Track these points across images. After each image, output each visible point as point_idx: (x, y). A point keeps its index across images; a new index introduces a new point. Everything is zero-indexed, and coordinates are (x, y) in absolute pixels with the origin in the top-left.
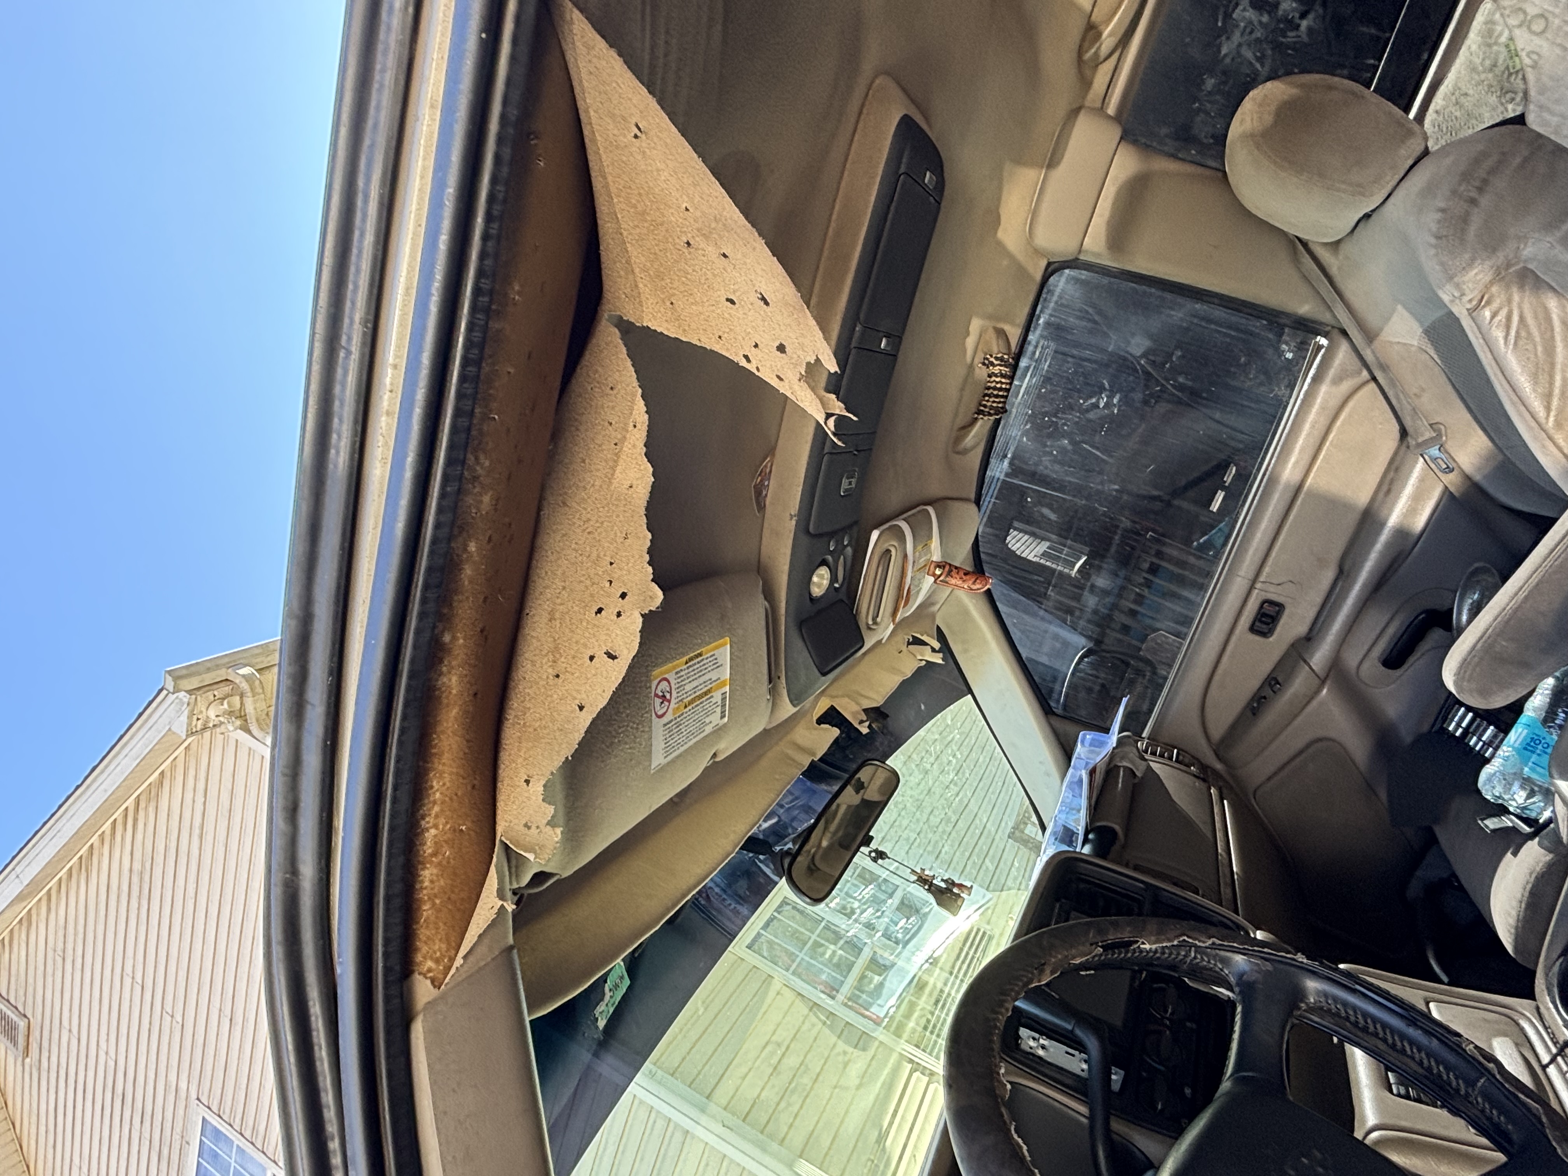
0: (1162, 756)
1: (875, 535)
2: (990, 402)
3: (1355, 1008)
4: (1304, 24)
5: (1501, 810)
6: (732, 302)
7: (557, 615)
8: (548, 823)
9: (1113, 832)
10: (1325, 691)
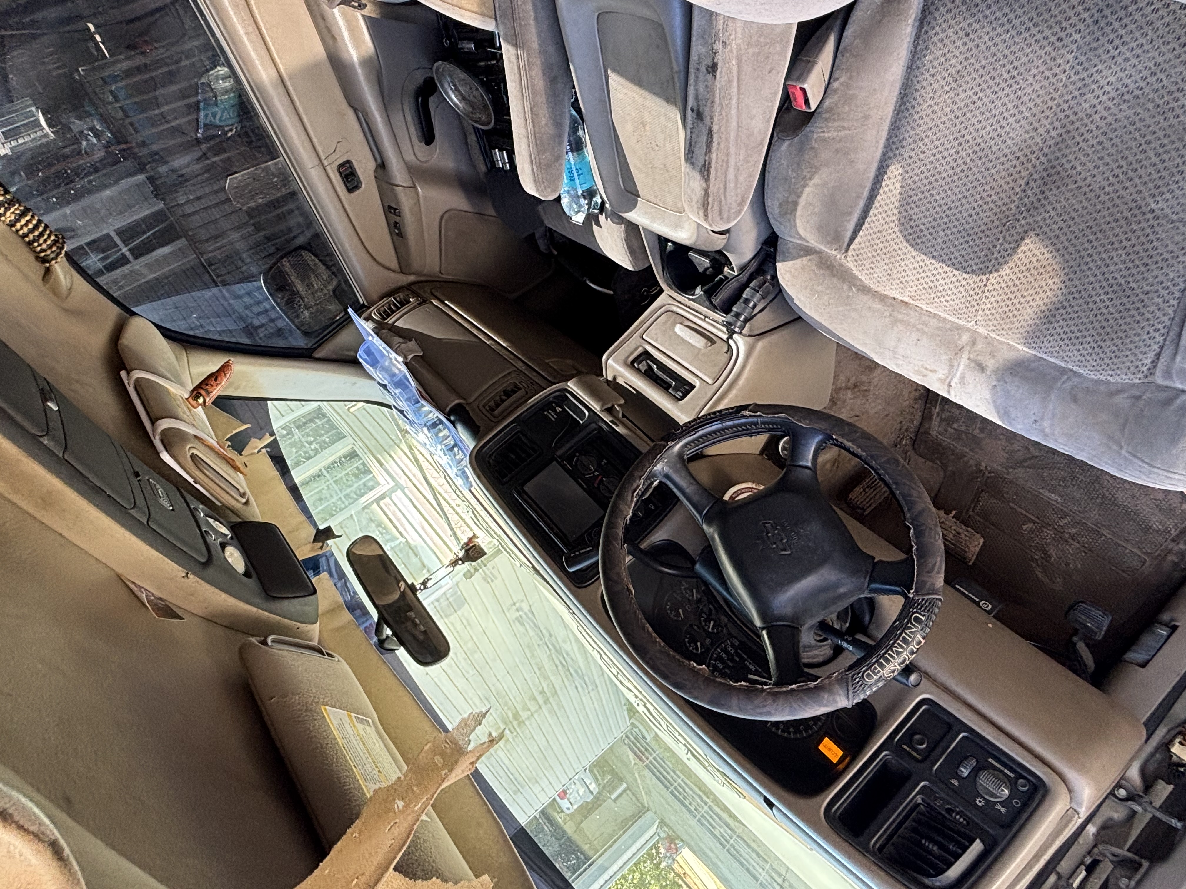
1: (166, 456)
2: (43, 244)
9: (459, 405)
10: (420, 191)
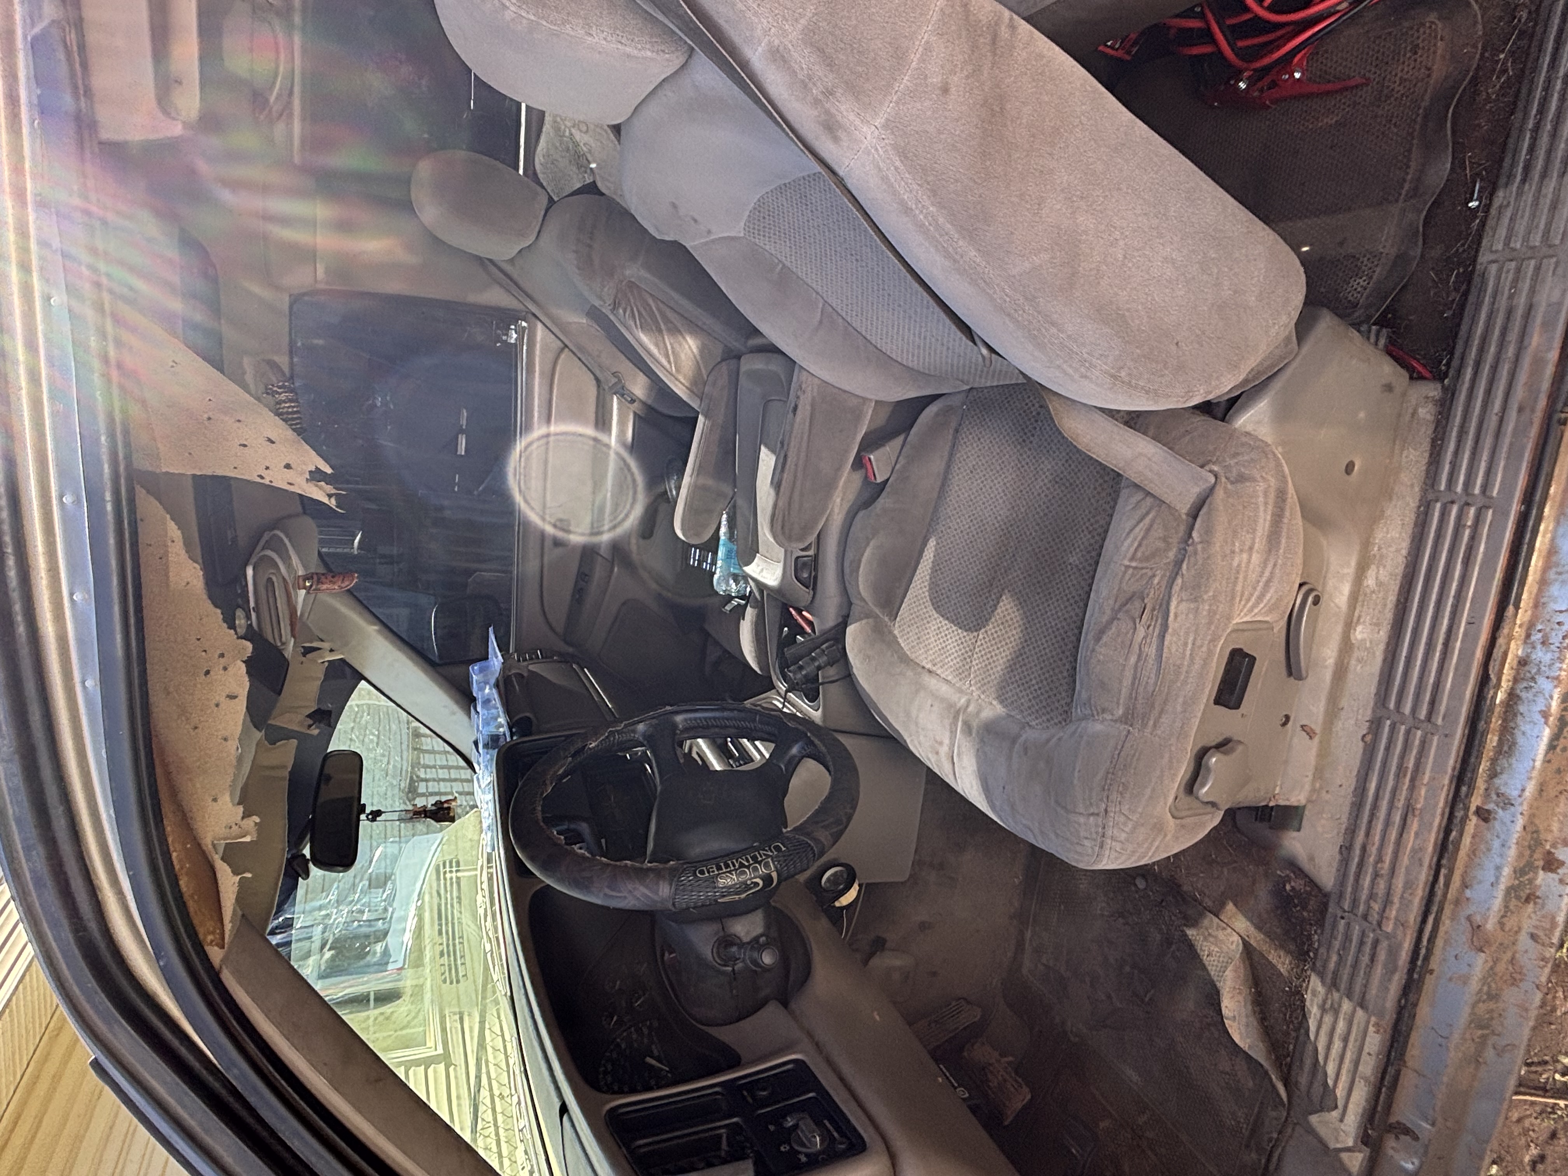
0: (531, 659)
1: (250, 572)
3: (700, 719)
4: (424, 82)
5: (730, 598)
6: (245, 446)
7: (171, 689)
8: (243, 818)
9: (528, 719)
10: (616, 569)
